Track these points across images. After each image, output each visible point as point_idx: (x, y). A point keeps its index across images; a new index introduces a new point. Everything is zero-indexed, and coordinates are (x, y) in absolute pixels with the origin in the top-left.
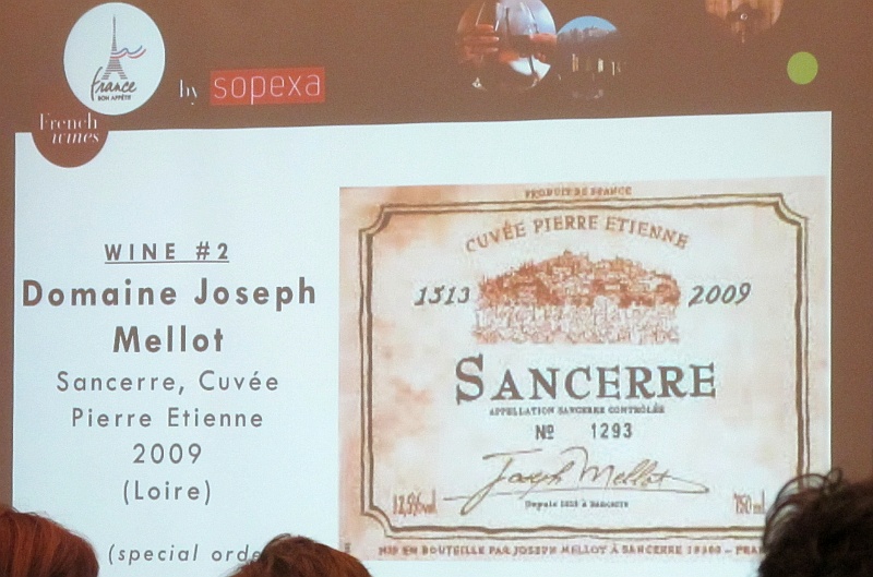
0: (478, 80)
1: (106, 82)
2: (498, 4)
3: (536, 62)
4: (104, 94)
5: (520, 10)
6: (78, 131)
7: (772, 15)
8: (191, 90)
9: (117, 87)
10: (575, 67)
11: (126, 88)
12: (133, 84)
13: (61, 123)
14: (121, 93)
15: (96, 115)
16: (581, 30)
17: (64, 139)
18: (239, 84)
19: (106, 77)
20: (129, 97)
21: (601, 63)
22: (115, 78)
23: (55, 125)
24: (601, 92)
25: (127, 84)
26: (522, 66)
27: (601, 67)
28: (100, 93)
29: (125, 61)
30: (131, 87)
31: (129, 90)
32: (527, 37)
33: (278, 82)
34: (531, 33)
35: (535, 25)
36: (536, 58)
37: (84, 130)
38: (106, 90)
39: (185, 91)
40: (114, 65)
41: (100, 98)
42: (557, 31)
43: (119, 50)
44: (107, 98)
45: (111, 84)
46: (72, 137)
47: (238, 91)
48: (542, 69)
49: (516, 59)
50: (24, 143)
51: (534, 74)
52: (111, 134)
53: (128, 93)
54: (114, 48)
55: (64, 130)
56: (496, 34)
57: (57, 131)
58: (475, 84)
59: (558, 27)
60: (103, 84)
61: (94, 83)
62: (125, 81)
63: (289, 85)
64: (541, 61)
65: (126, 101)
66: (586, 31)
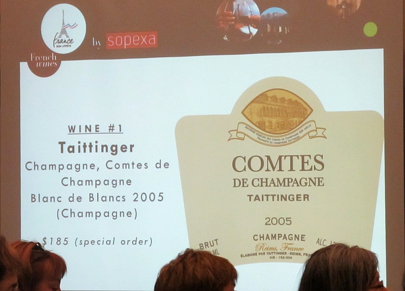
0: (226, 36)
1: (60, 39)
2: (234, 3)
3: (252, 28)
4: (59, 44)
5: (244, 4)
6: (48, 61)
7: (356, 6)
8: (98, 42)
9: (65, 41)
10: (269, 30)
11: (69, 42)
12: (72, 40)
13: (40, 58)
14: (66, 44)
15: (55, 54)
16: (271, 13)
17: (42, 65)
18: (119, 39)
19: (60, 37)
20: (70, 46)
21: (280, 28)
22: (64, 37)
23: (38, 58)
24: (281, 41)
25: (69, 40)
26: (245, 30)
27: (280, 30)
28: (57, 44)
29: (68, 30)
30: (71, 41)
31: (70, 42)
32: (247, 17)
33: (136, 38)
34: (249, 15)
35: (251, 11)
36: (251, 26)
37: (50, 61)
38: (60, 43)
39: (95, 43)
40: (64, 32)
41: (57, 46)
42: (261, 14)
43: (65, 25)
44: (60, 46)
45: (62, 40)
46: (45, 64)
47: (119, 42)
48: (254, 31)
49: (242, 27)
50: (24, 66)
51: (251, 33)
52: (63, 62)
53: (70, 44)
54: (63, 24)
55: (41, 61)
56: (234, 16)
57: (38, 61)
58: (224, 38)
59: (261, 12)
60: (58, 40)
61: (55, 40)
62: (68, 39)
63: (141, 40)
64: (253, 27)
65: (69, 48)
66: (274, 14)
